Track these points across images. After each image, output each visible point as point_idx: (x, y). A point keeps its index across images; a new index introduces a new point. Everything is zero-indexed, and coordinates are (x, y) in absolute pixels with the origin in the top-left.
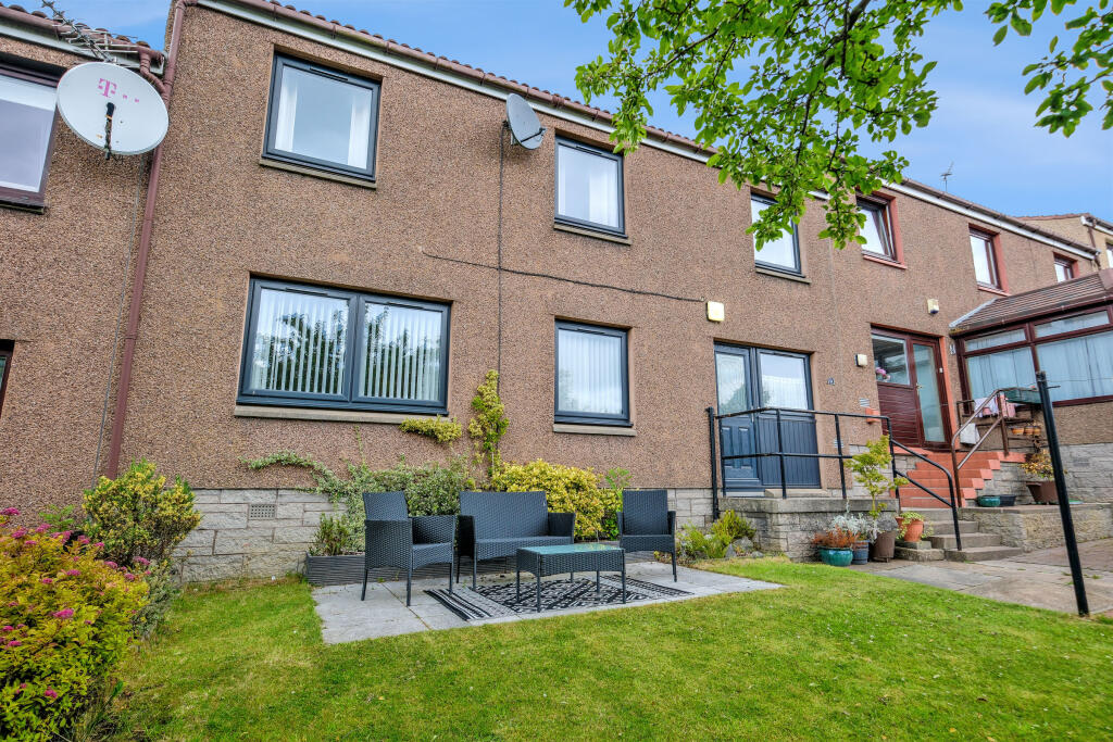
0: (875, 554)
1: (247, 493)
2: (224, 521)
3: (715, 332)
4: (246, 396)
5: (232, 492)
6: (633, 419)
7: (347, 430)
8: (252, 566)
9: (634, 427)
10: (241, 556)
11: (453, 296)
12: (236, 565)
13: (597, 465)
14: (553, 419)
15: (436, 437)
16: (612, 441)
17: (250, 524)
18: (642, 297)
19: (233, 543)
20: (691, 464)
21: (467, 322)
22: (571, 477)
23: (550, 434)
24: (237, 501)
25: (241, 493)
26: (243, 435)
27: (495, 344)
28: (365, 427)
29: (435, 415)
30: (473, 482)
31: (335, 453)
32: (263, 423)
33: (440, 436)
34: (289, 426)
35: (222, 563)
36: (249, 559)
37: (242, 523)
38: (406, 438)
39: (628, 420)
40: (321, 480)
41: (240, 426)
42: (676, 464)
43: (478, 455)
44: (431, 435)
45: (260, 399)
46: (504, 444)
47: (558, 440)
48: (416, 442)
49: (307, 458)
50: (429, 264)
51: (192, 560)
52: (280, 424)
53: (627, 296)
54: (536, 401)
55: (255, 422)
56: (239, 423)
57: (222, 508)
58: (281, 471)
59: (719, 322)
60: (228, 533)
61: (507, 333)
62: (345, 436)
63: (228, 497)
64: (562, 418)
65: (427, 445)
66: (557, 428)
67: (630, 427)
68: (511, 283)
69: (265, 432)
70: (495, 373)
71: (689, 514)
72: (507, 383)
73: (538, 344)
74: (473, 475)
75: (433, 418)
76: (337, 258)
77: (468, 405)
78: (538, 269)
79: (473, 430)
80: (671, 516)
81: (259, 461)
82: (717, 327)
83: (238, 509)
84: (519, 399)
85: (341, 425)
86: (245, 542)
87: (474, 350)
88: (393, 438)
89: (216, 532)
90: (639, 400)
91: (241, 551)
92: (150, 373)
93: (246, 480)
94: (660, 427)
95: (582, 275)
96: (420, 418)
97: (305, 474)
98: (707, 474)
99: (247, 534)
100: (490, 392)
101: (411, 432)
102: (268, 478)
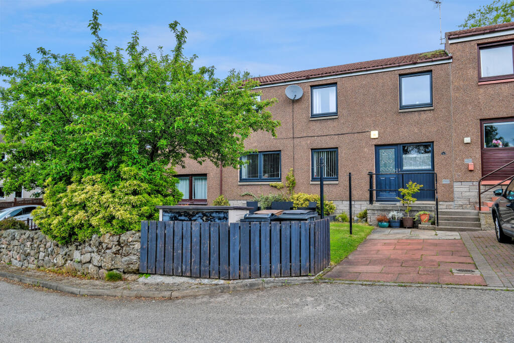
0: (402, 224)
3: (375, 142)
4: (241, 180)
5: (239, 201)
9: (339, 181)
11: (281, 149)
14: (310, 180)
15: (277, 188)
16: (330, 185)
18: (342, 135)
20: (361, 192)
21: (285, 155)
23: (309, 185)
24: (240, 203)
25: (241, 201)
26: (240, 189)
27: (292, 160)
30: (286, 199)
31: (257, 192)
34: (248, 186)
38: (271, 188)
39: (338, 179)
40: (254, 198)
41: (240, 187)
43: (288, 192)
45: (245, 180)
46: (296, 189)
47: (312, 186)
48: (274, 189)
49: (251, 194)
50: (275, 141)
52: (246, 186)
53: (336, 137)
54: (305, 175)
55: (242, 186)
57: (238, 204)
58: (247, 196)
59: (377, 138)
61: (296, 157)
62: (259, 188)
65: (276, 190)
66: (311, 183)
68: (297, 141)
69: (244, 188)
70: (292, 169)
72: (296, 171)
73: (305, 158)
74: (287, 197)
76: (254, 145)
77: (285, 178)
78: (305, 135)
79: (286, 185)
82: (376, 140)
84: (300, 175)
85: (258, 185)
87: (287, 163)
88: (268, 188)
93: (241, 198)
95: (320, 133)
96: (272, 183)
97: (251, 197)
98: (368, 196)
100: (290, 174)
101: (272, 186)
102: (245, 198)
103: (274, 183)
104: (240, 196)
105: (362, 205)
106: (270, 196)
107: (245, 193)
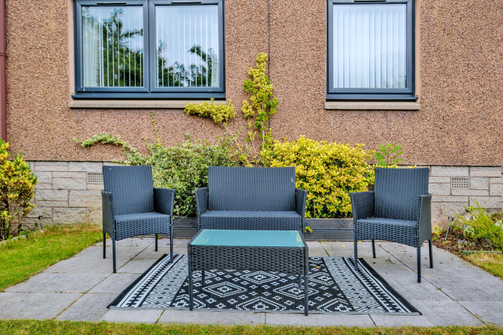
1: (84, 165)
2: (71, 184)
4: (81, 93)
5: (75, 163)
6: (418, 92)
7: (145, 115)
8: (92, 217)
9: (419, 101)
10: (85, 209)
12: (83, 215)
13: (371, 142)
14: (325, 96)
15: (211, 119)
16: (392, 116)
17: (89, 186)
19: (80, 200)
21: (238, 9)
22: (330, 153)
23: (322, 112)
24: (79, 170)
25: (80, 164)
26: (77, 122)
27: (264, 28)
28: (158, 112)
29: (209, 99)
30: (245, 158)
31: (139, 133)
32: (88, 112)
33: (214, 117)
34: (106, 114)
35: (74, 213)
36: (91, 212)
37: (83, 186)
38: (191, 120)
39: (413, 94)
40: (129, 156)
41: (75, 115)
42: (471, 140)
43: (250, 133)
44: (207, 117)
45: (89, 95)
46: (275, 123)
47: (331, 117)
48: (198, 123)
49: (118, 138)
51: (57, 209)
52: (99, 113)
54: (308, 80)
55: (84, 112)
56: (73, 112)
57: (70, 174)
58: (103, 149)
60: (76, 193)
61: (276, 15)
62: (145, 121)
63: (73, 167)
64: (333, 95)
65: (207, 126)
66: (329, 105)
67: (414, 101)
70: (264, 55)
71: (486, 193)
72: (278, 65)
73: (309, 21)
74: (247, 152)
75: (207, 102)
77: (242, 88)
79: (244, 111)
80: (428, 200)
81: (90, 140)
83: (80, 175)
84: (290, 79)
85: (141, 112)
86: (86, 200)
87: (245, 35)
88: (181, 120)
89: (69, 191)
90: (425, 70)
91: (85, 205)
92: (19, 80)
93: (83, 155)
94: (452, 99)
96: (193, 101)
97: (119, 151)
99: (88, 193)
100: (259, 73)
101: (194, 114)
102: (95, 153)
103: (201, 103)
104: (78, 145)
105: (492, 180)
106: (185, 147)
107: (96, 137)
